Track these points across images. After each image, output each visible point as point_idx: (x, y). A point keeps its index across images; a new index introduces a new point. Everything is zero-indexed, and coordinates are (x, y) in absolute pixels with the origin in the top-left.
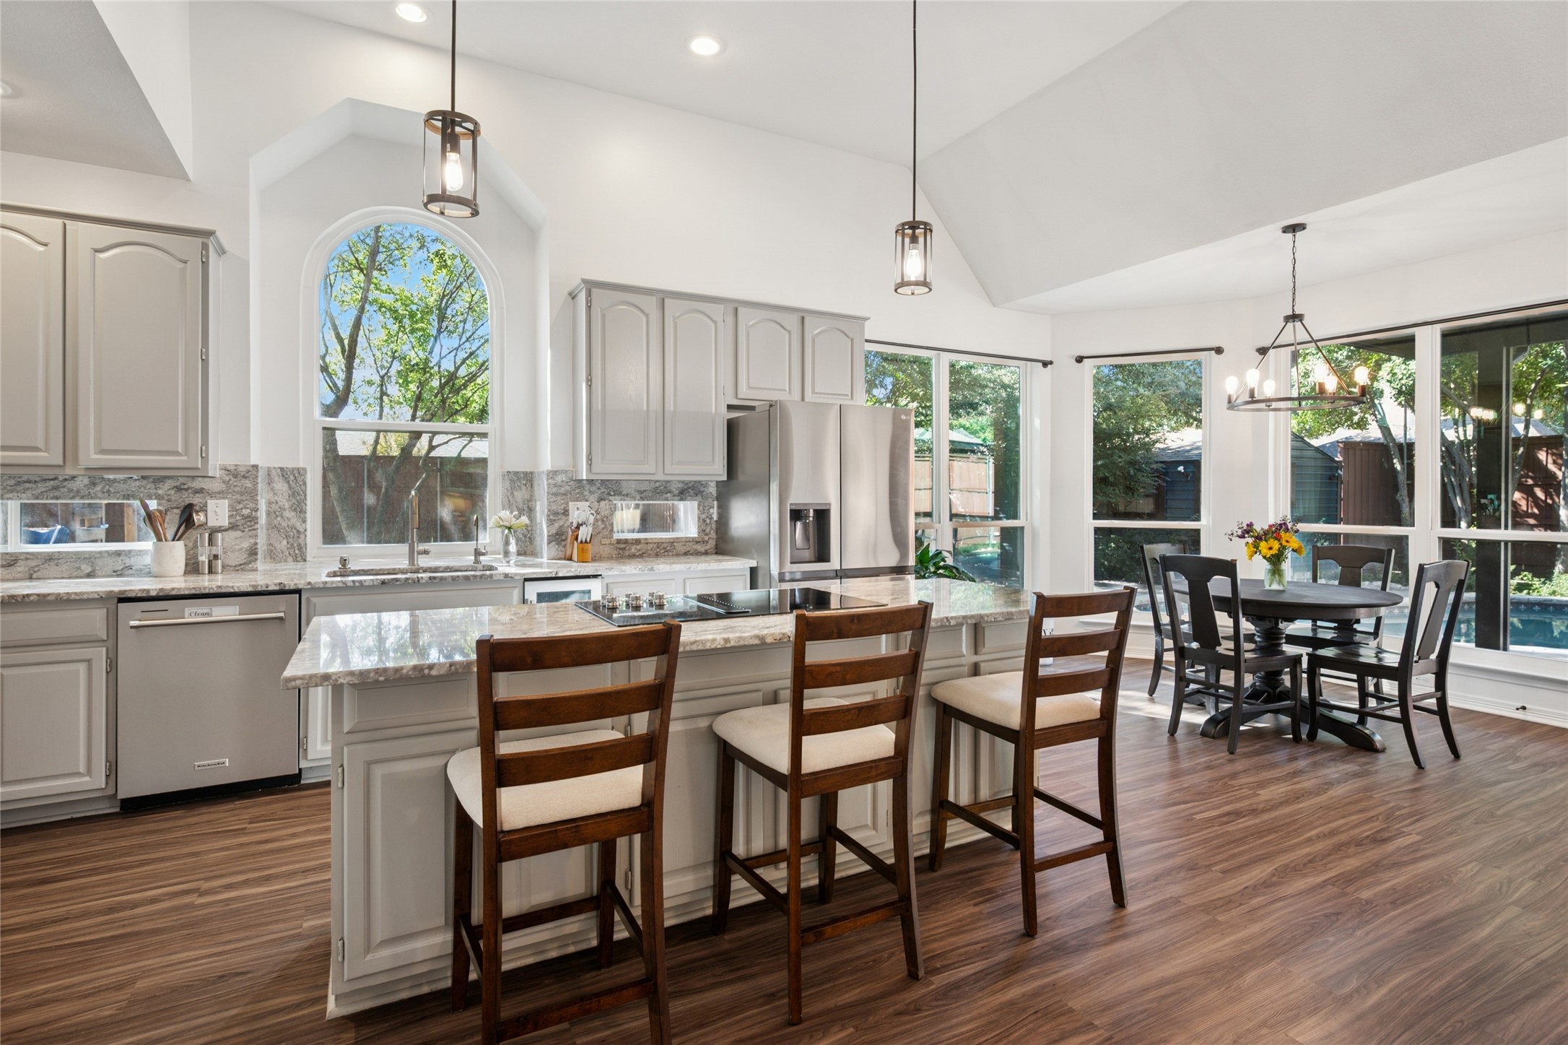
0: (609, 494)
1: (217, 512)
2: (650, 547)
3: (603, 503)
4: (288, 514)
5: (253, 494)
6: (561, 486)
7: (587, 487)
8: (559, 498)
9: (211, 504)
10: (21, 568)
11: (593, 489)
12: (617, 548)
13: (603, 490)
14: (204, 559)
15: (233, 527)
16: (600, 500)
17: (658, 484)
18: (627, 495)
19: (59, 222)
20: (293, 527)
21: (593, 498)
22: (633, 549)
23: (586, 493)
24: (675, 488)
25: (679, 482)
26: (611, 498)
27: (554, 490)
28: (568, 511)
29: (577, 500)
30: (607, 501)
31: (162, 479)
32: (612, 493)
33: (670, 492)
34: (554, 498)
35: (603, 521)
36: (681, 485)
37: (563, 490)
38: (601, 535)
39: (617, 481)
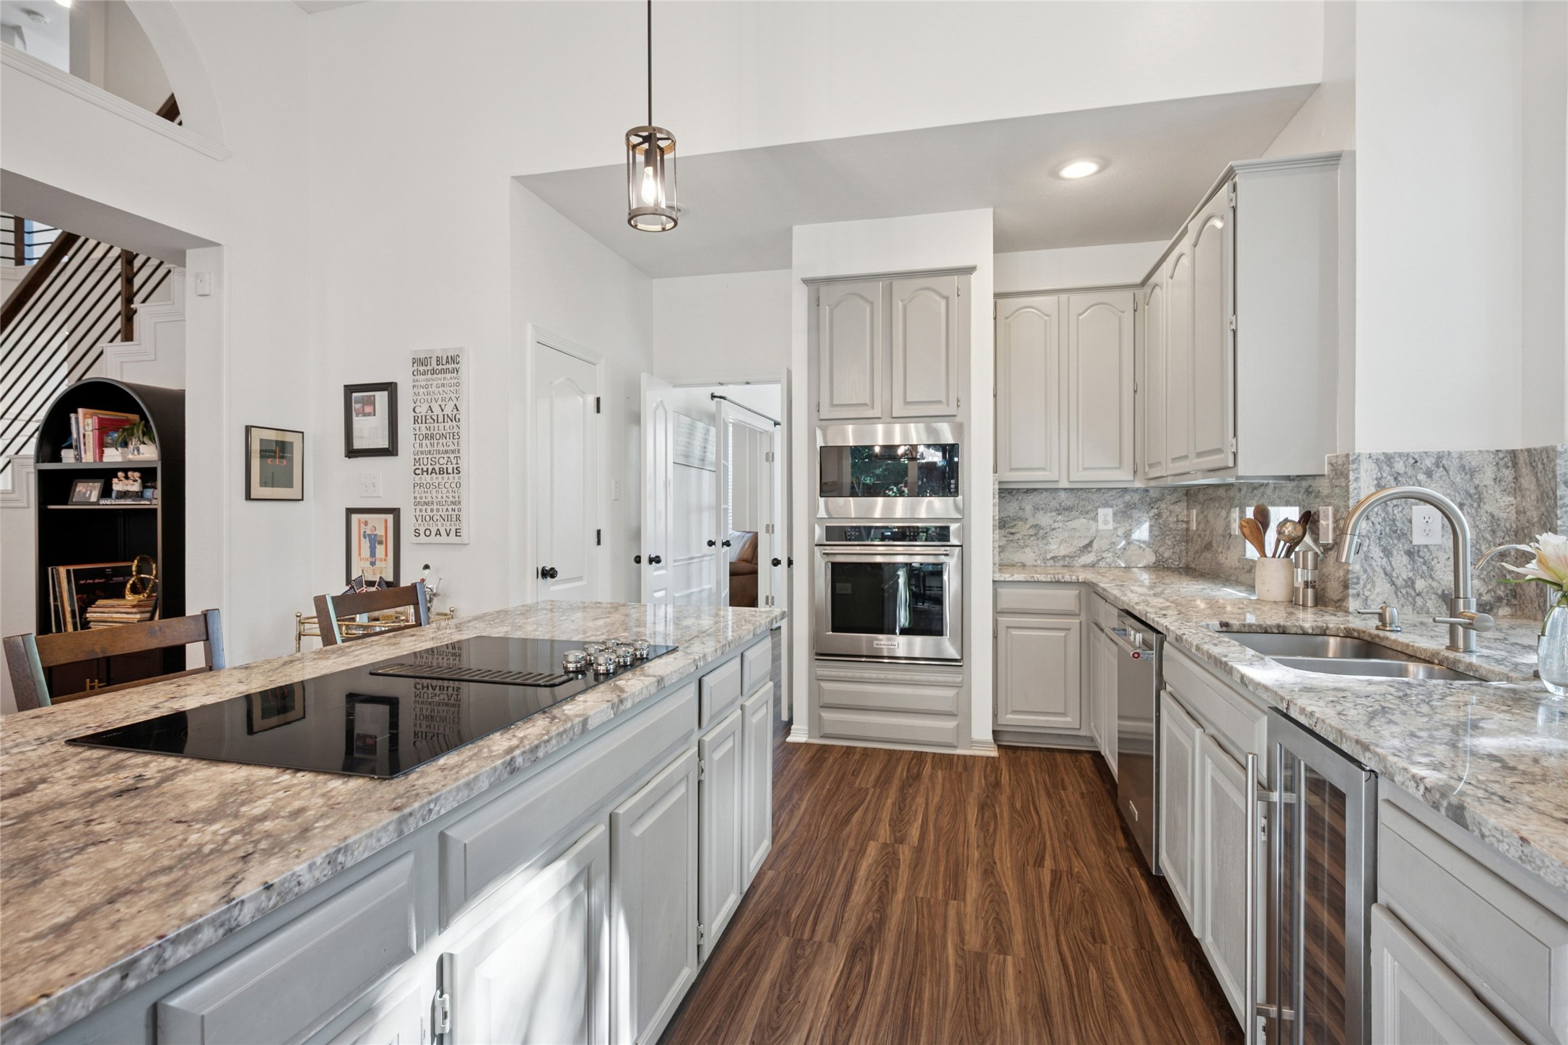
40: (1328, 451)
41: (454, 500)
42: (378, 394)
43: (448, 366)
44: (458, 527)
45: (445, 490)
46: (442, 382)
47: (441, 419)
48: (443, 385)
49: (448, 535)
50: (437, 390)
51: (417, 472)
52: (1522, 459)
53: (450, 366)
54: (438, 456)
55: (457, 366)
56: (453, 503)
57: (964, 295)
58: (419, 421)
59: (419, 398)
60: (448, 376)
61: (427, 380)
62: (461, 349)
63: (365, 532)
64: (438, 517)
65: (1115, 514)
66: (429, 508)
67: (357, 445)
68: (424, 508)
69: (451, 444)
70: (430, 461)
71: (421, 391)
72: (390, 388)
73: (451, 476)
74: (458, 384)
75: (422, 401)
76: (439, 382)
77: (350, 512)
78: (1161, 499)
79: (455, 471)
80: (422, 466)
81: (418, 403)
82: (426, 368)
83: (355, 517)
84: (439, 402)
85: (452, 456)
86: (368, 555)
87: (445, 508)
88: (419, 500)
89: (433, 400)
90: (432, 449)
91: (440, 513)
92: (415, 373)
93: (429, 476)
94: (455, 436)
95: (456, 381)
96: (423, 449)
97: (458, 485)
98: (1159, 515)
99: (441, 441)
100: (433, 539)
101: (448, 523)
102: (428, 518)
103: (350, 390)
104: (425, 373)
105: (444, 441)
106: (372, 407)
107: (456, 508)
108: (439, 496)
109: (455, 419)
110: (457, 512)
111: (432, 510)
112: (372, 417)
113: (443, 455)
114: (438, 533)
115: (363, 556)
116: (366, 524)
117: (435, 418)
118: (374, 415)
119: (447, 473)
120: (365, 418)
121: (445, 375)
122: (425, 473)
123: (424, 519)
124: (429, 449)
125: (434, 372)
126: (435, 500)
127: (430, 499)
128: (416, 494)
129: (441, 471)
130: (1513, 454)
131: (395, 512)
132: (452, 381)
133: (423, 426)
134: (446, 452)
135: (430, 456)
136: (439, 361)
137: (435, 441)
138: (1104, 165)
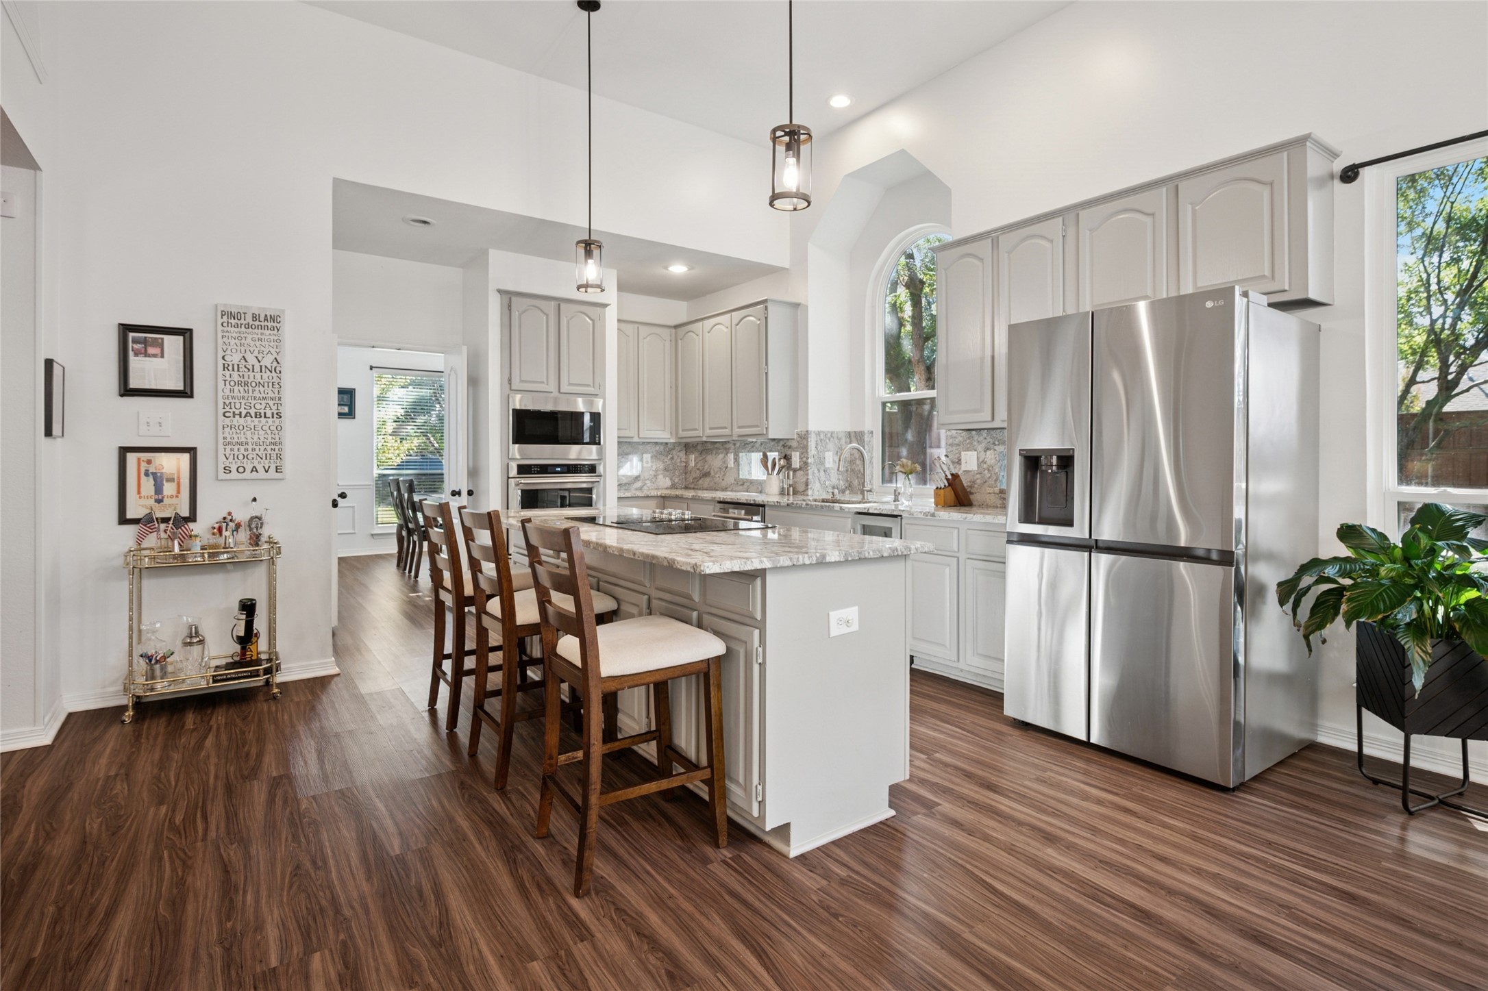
0: (994, 444)
1: (796, 459)
3: (989, 453)
4: (858, 462)
5: (807, 448)
6: (956, 437)
7: (976, 437)
8: (954, 448)
9: (793, 454)
11: (981, 439)
12: (998, 498)
13: (989, 440)
14: (785, 487)
15: (800, 469)
16: (987, 449)
19: (730, 315)
20: (858, 473)
21: (980, 448)
23: (975, 443)
26: (996, 447)
27: (951, 441)
28: (960, 460)
29: (968, 450)
30: (992, 451)
32: (997, 443)
34: (950, 449)
35: (989, 470)
37: (957, 441)
38: (987, 484)
40: (801, 428)
41: (273, 441)
42: (168, 339)
43: (266, 323)
44: (278, 464)
45: (262, 432)
46: (259, 336)
47: (257, 369)
48: (260, 340)
49: (267, 472)
50: (252, 343)
51: (227, 414)
52: (853, 435)
53: (270, 324)
54: (253, 402)
55: (278, 325)
56: (275, 444)
57: (602, 318)
58: (230, 368)
59: (230, 348)
60: (267, 332)
61: (240, 333)
62: (283, 311)
63: (147, 471)
64: (255, 456)
65: (652, 457)
66: (242, 448)
67: (134, 384)
68: (236, 448)
69: (270, 392)
70: (243, 406)
71: (233, 342)
72: (186, 334)
73: (270, 420)
74: (279, 341)
75: (234, 351)
76: (255, 336)
77: (124, 451)
78: (673, 449)
79: (275, 416)
80: (234, 410)
81: (228, 352)
82: (239, 322)
83: (131, 458)
84: (256, 354)
85: (271, 403)
86: (152, 492)
87: (262, 448)
88: (229, 440)
89: (248, 351)
90: (246, 395)
91: (257, 452)
92: (225, 324)
93: (243, 419)
94: (276, 385)
95: (277, 337)
96: (235, 394)
97: (280, 428)
98: (672, 458)
99: (257, 389)
100: (247, 474)
101: (267, 462)
102: (241, 457)
103: (125, 329)
104: (237, 326)
105: (262, 389)
106: (160, 349)
107: (277, 448)
108: (256, 437)
109: (275, 369)
110: (277, 451)
111: (246, 450)
112: (159, 360)
113: (260, 401)
114: (254, 469)
115: (143, 493)
116: (149, 462)
117: (251, 368)
118: (162, 356)
119: (265, 417)
120: (147, 359)
121: (263, 331)
122: (237, 417)
123: (235, 457)
124: (242, 395)
125: (248, 326)
126: (250, 440)
127: (243, 440)
128: (226, 435)
129: (258, 416)
130: (849, 433)
131: (192, 451)
132: (272, 338)
133: (235, 374)
134: (264, 399)
135: (243, 402)
136: (255, 317)
137: (250, 388)
138: (691, 268)
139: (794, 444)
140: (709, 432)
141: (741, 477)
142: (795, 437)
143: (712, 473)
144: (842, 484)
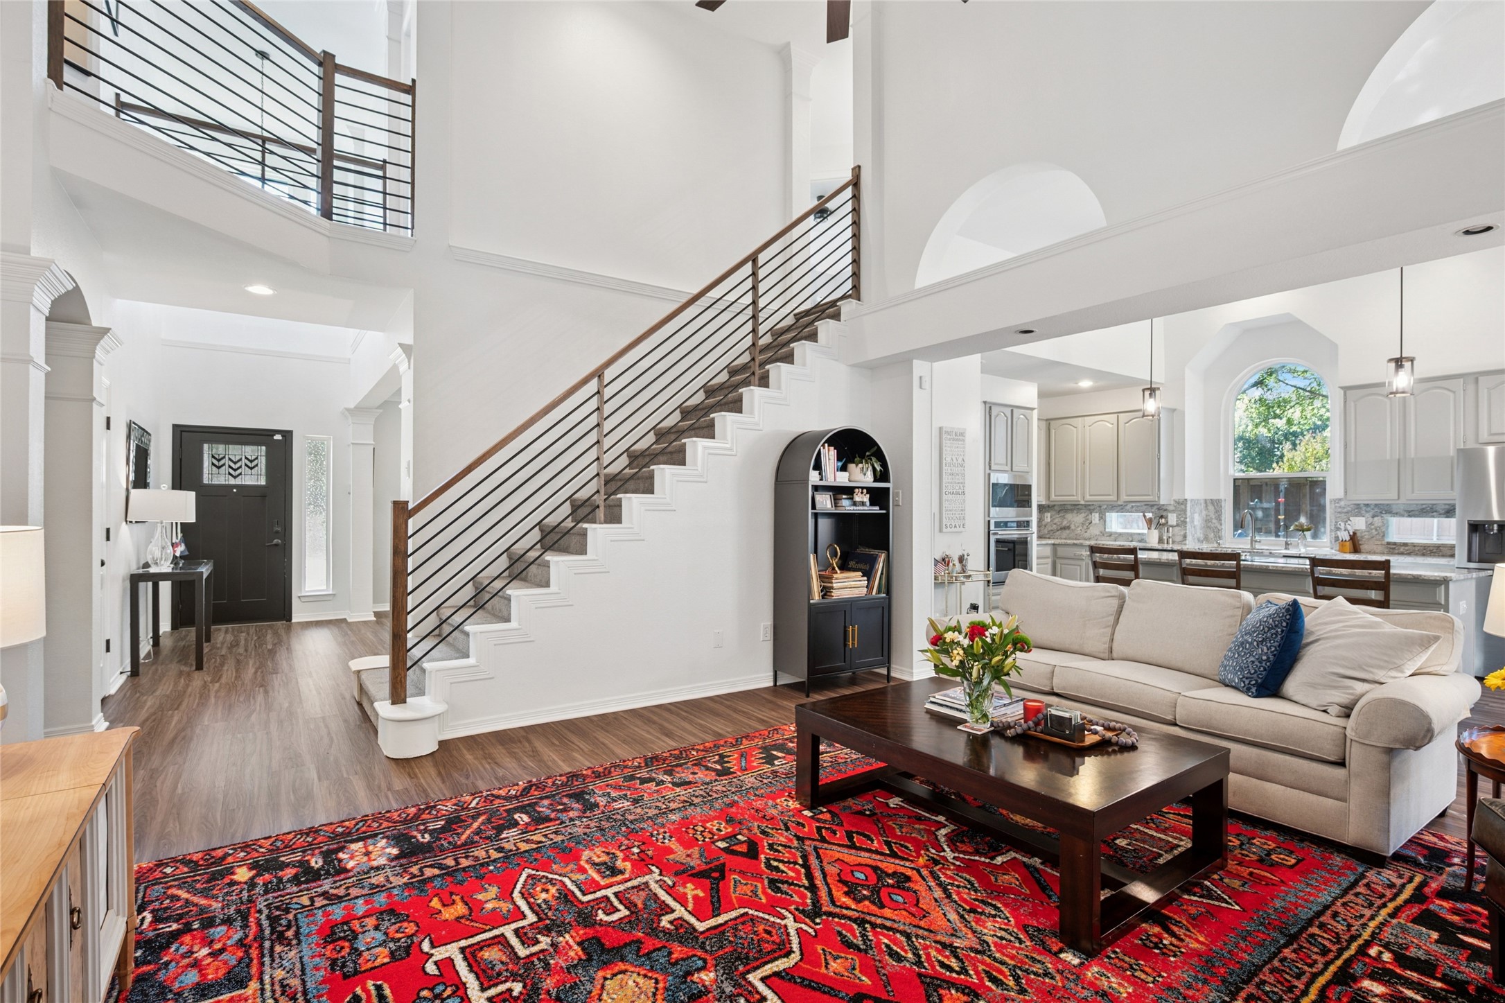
0: (1381, 513)
1: (1172, 519)
2: (1417, 549)
3: (1376, 519)
4: (1214, 521)
5: (1185, 511)
6: (1344, 508)
7: (1364, 508)
8: (1343, 515)
9: (1170, 515)
10: (1113, 537)
11: (1369, 509)
12: (1388, 548)
13: (1377, 510)
14: (1165, 538)
15: (1177, 525)
16: (1374, 516)
17: (1424, 506)
18: (1397, 513)
19: (1116, 415)
20: (1216, 527)
21: (1369, 515)
22: (1402, 549)
23: (1363, 512)
24: (1441, 508)
25: (1445, 504)
26: (1383, 515)
27: (1339, 510)
29: (1355, 516)
30: (1379, 517)
31: (1153, 506)
32: (1384, 512)
33: (1436, 511)
34: (1338, 515)
35: (1376, 530)
36: (1447, 507)
37: (1345, 510)
38: (1374, 539)
39: (1388, 505)
40: (1176, 497)
41: (962, 508)
43: (959, 437)
44: (964, 524)
45: (958, 504)
47: (957, 465)
48: (958, 447)
49: (960, 528)
50: (955, 450)
51: (947, 493)
53: (961, 438)
54: (955, 485)
55: (964, 438)
56: (962, 510)
58: (947, 465)
60: (962, 443)
61: (951, 444)
62: (966, 429)
64: (956, 518)
68: (949, 512)
69: (961, 479)
70: (952, 487)
71: (948, 449)
73: (961, 496)
74: (964, 448)
75: (949, 454)
76: (956, 445)
79: (963, 494)
80: (949, 490)
81: (947, 456)
82: (950, 437)
84: (956, 456)
85: (961, 486)
87: (958, 513)
88: (947, 508)
89: (953, 455)
90: (953, 480)
91: (956, 515)
92: (946, 439)
93: (952, 495)
94: (963, 475)
96: (949, 481)
97: (964, 501)
99: (956, 477)
100: (953, 530)
101: (960, 522)
102: (951, 518)
104: (950, 440)
105: (958, 477)
107: (963, 513)
108: (956, 506)
109: (962, 466)
110: (963, 516)
111: (953, 514)
113: (957, 485)
114: (955, 527)
117: (954, 464)
119: (960, 494)
121: (960, 442)
122: (950, 494)
123: (949, 519)
124: (951, 481)
125: (954, 440)
126: (954, 508)
127: (952, 508)
128: (946, 505)
129: (957, 493)
130: (1211, 500)
132: (962, 446)
133: (949, 468)
134: (959, 483)
136: (958, 434)
137: (954, 476)
139: (1171, 508)
140: (1088, 498)
141: (1107, 530)
142: (1172, 503)
143: (1073, 527)
144: (1202, 536)
